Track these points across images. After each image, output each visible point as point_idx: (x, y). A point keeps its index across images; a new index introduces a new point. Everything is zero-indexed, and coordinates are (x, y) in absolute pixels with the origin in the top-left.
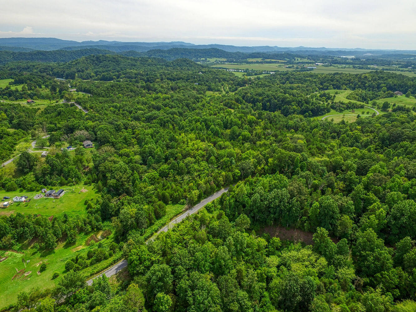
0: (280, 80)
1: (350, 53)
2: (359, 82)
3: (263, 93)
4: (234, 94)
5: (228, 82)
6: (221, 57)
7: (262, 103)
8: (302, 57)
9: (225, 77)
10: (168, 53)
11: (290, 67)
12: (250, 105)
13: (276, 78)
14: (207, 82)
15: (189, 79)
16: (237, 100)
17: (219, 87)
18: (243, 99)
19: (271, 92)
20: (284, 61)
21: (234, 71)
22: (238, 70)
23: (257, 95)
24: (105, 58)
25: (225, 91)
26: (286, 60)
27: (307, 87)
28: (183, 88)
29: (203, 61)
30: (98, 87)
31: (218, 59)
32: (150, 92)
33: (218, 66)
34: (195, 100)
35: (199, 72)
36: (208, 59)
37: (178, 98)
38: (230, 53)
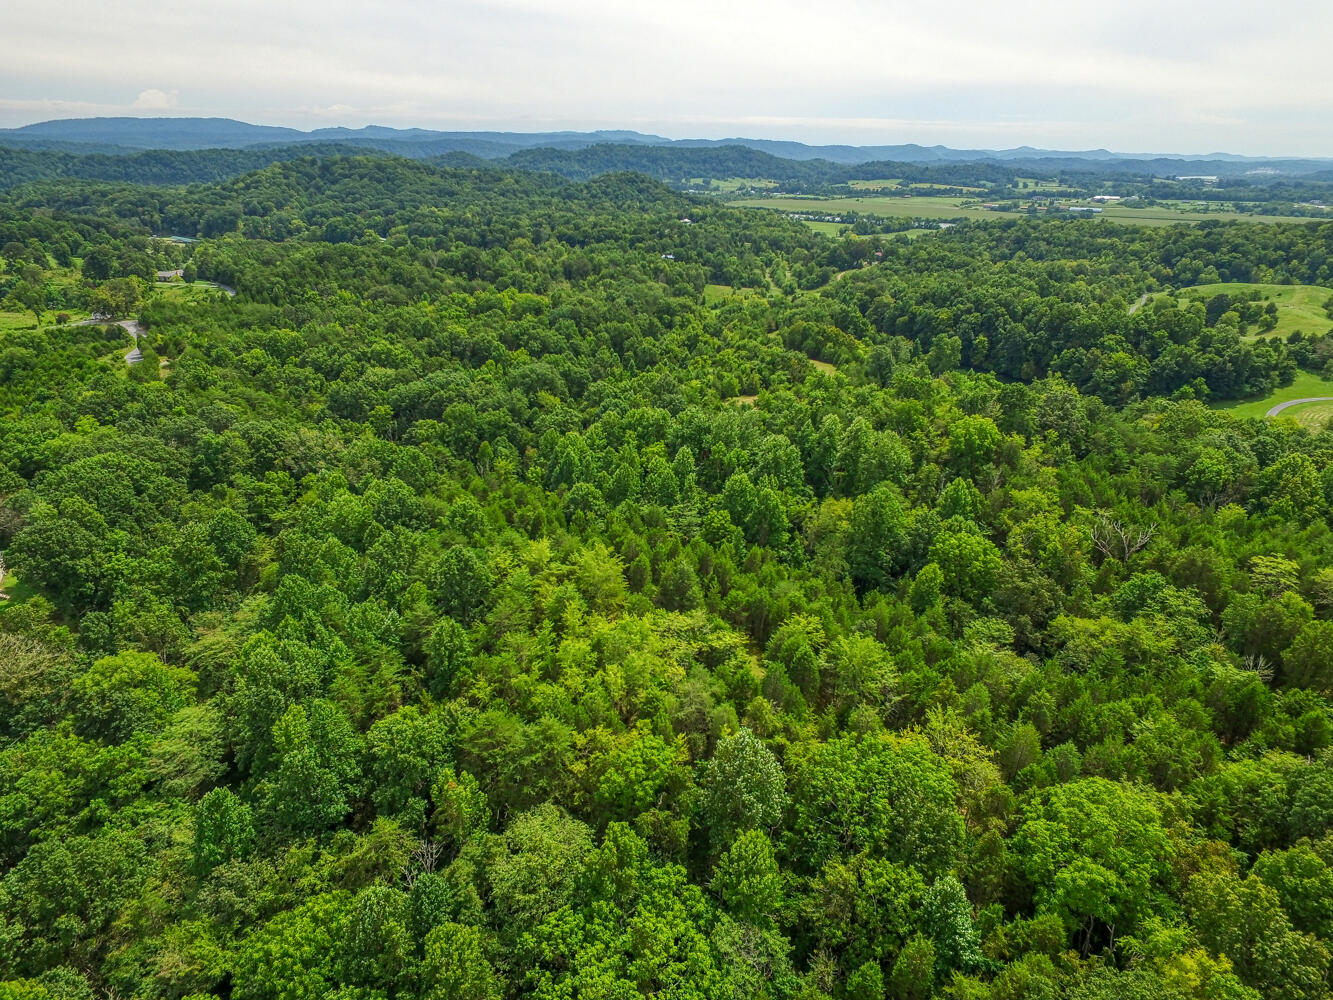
0: (991, 248)
1: (1199, 165)
4: (817, 295)
5: (788, 253)
8: (1039, 177)
9: (777, 233)
11: (1003, 209)
13: (971, 241)
14: (711, 250)
15: (641, 240)
16: (844, 323)
17: (757, 271)
18: (864, 316)
20: (977, 190)
21: (808, 219)
22: (819, 217)
23: (924, 299)
24: (351, 168)
25: (778, 284)
26: (984, 186)
28: (612, 270)
29: (697, 187)
30: (266, 263)
31: (749, 183)
32: (474, 283)
33: (750, 203)
34: (656, 320)
35: (680, 218)
36: (714, 183)
37: (581, 309)
38: (788, 161)
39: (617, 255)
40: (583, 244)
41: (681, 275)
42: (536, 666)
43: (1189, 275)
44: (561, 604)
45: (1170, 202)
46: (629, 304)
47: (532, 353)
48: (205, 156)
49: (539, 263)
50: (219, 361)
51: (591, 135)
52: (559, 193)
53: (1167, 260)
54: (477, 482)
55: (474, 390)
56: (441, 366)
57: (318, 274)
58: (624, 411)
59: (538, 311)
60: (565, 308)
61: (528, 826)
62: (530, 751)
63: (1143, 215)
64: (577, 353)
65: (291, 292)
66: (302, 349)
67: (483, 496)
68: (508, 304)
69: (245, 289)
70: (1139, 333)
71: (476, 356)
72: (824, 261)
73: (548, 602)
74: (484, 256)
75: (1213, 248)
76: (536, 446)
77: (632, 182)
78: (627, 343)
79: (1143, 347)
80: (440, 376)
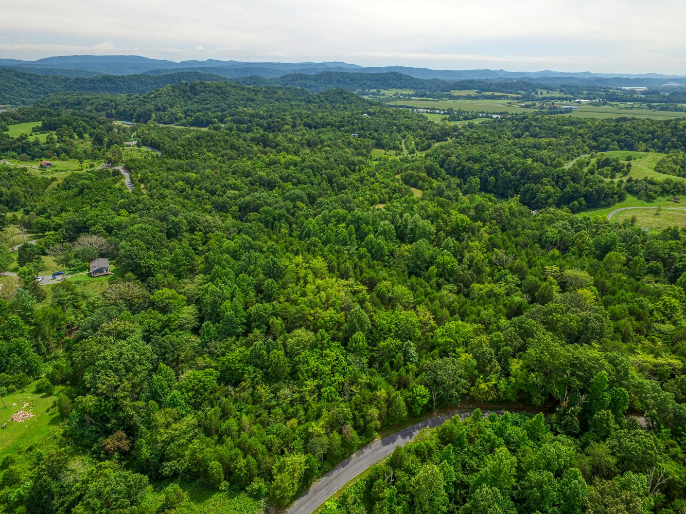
0: (513, 130)
2: (673, 135)
3: (481, 157)
4: (424, 155)
5: (414, 132)
6: (405, 87)
7: (480, 178)
8: (549, 89)
9: (409, 122)
11: (527, 107)
12: (455, 180)
13: (504, 126)
14: (376, 131)
15: (343, 126)
16: (430, 171)
17: (397, 142)
18: (442, 167)
19: (499, 156)
20: (516, 96)
21: (427, 112)
22: (433, 111)
23: (469, 159)
24: (204, 88)
25: (407, 148)
26: (520, 94)
27: (566, 144)
28: (329, 143)
29: (373, 94)
30: (174, 139)
31: (400, 91)
32: (266, 149)
33: (399, 103)
34: (347, 169)
35: (363, 113)
36: (382, 91)
37: (314, 164)
38: (421, 80)
39: (331, 135)
40: (316, 128)
41: (360, 145)
42: (298, 292)
44: (306, 276)
45: (614, 103)
46: (336, 161)
47: (293, 184)
48: (130, 78)
49: (295, 139)
50: (166, 187)
51: (321, 64)
52: (304, 99)
54: (274, 237)
55: (270, 200)
56: (256, 191)
57: (197, 145)
58: (330, 211)
59: (295, 165)
60: (308, 163)
61: (297, 332)
62: (298, 313)
63: (598, 110)
64: (312, 184)
65: (186, 153)
66: (200, 182)
67: (277, 242)
68: (283, 161)
69: (166, 152)
71: (270, 185)
72: (430, 137)
73: (302, 275)
74: (271, 136)
76: (296, 224)
77: (340, 93)
78: (334, 180)
80: (257, 194)
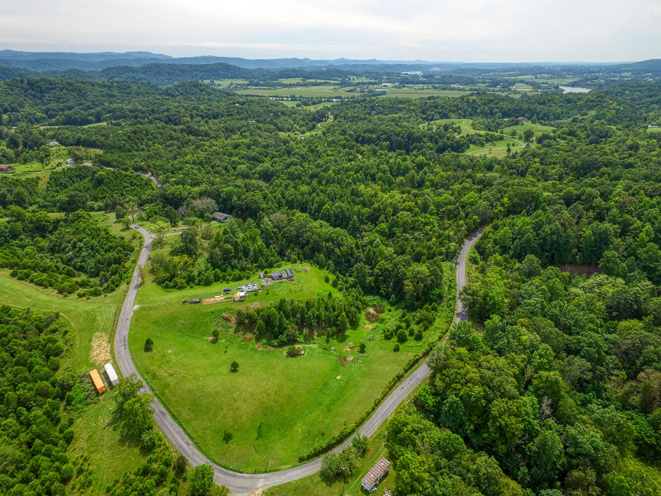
6: (236, 77)
10: (142, 72)
20: (336, 82)
26: (338, 80)
43: (431, 117)
53: (423, 112)
63: (401, 92)
70: (432, 137)
72: (311, 120)
75: (436, 107)
79: (433, 141)
